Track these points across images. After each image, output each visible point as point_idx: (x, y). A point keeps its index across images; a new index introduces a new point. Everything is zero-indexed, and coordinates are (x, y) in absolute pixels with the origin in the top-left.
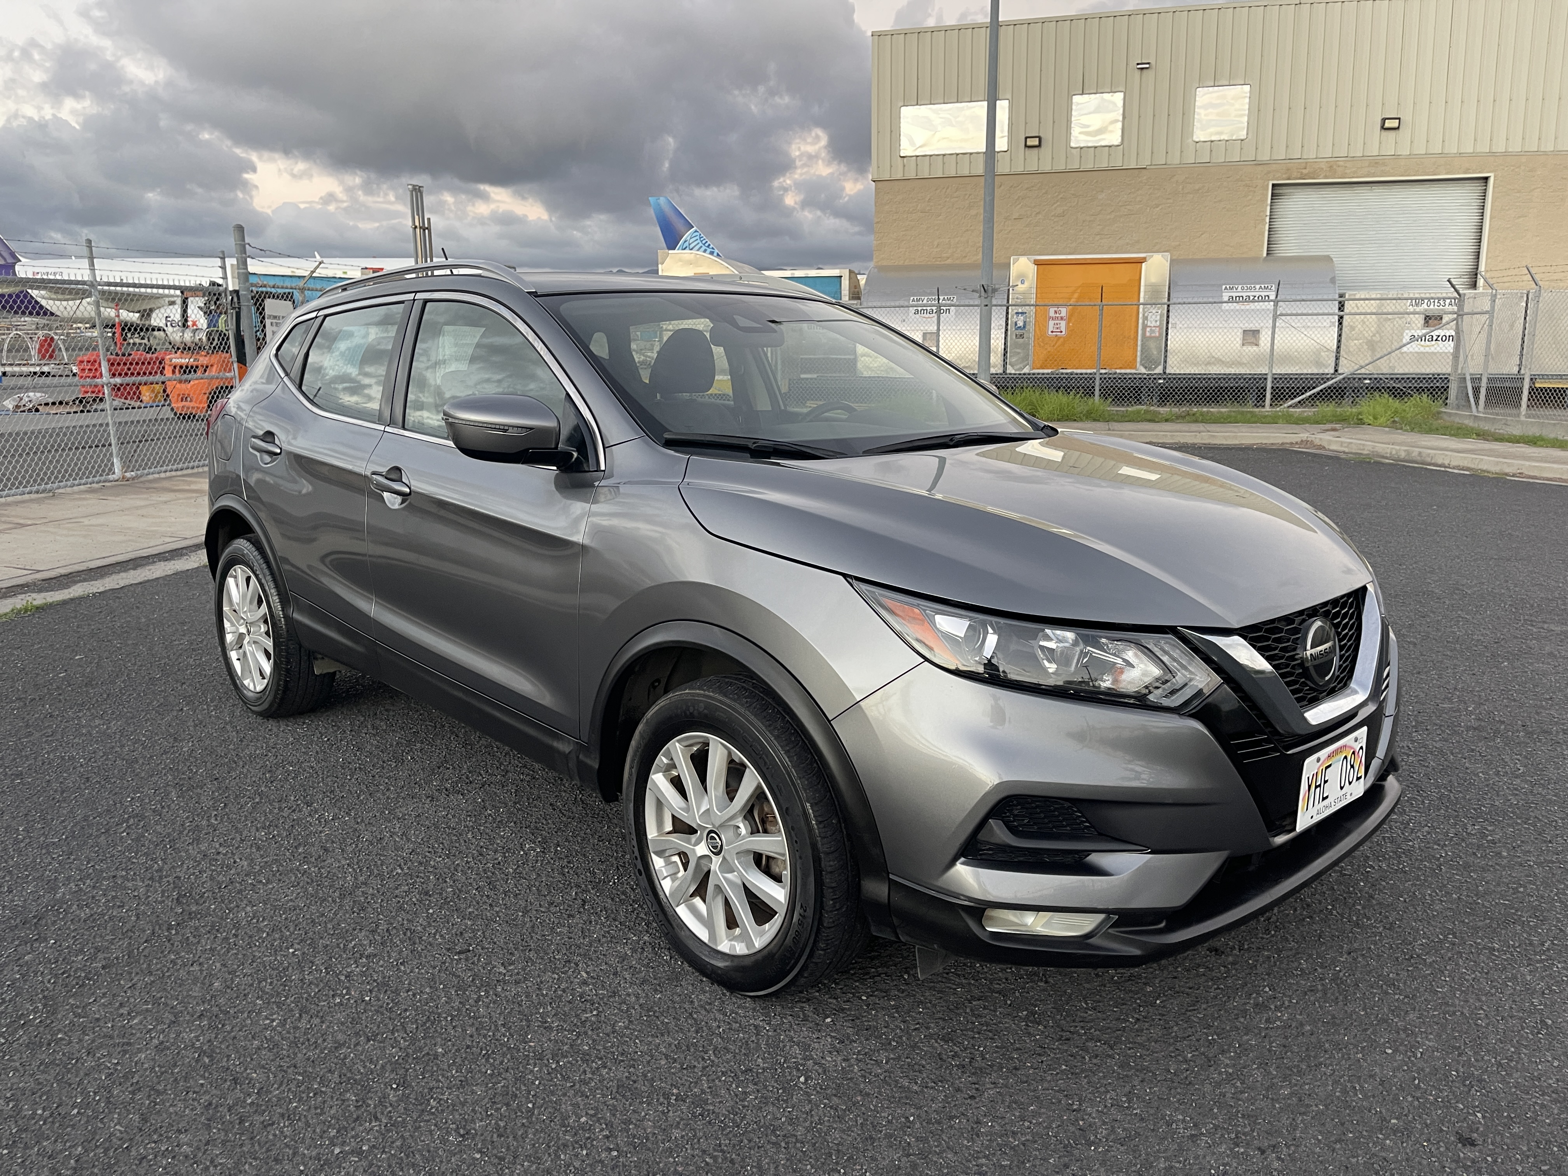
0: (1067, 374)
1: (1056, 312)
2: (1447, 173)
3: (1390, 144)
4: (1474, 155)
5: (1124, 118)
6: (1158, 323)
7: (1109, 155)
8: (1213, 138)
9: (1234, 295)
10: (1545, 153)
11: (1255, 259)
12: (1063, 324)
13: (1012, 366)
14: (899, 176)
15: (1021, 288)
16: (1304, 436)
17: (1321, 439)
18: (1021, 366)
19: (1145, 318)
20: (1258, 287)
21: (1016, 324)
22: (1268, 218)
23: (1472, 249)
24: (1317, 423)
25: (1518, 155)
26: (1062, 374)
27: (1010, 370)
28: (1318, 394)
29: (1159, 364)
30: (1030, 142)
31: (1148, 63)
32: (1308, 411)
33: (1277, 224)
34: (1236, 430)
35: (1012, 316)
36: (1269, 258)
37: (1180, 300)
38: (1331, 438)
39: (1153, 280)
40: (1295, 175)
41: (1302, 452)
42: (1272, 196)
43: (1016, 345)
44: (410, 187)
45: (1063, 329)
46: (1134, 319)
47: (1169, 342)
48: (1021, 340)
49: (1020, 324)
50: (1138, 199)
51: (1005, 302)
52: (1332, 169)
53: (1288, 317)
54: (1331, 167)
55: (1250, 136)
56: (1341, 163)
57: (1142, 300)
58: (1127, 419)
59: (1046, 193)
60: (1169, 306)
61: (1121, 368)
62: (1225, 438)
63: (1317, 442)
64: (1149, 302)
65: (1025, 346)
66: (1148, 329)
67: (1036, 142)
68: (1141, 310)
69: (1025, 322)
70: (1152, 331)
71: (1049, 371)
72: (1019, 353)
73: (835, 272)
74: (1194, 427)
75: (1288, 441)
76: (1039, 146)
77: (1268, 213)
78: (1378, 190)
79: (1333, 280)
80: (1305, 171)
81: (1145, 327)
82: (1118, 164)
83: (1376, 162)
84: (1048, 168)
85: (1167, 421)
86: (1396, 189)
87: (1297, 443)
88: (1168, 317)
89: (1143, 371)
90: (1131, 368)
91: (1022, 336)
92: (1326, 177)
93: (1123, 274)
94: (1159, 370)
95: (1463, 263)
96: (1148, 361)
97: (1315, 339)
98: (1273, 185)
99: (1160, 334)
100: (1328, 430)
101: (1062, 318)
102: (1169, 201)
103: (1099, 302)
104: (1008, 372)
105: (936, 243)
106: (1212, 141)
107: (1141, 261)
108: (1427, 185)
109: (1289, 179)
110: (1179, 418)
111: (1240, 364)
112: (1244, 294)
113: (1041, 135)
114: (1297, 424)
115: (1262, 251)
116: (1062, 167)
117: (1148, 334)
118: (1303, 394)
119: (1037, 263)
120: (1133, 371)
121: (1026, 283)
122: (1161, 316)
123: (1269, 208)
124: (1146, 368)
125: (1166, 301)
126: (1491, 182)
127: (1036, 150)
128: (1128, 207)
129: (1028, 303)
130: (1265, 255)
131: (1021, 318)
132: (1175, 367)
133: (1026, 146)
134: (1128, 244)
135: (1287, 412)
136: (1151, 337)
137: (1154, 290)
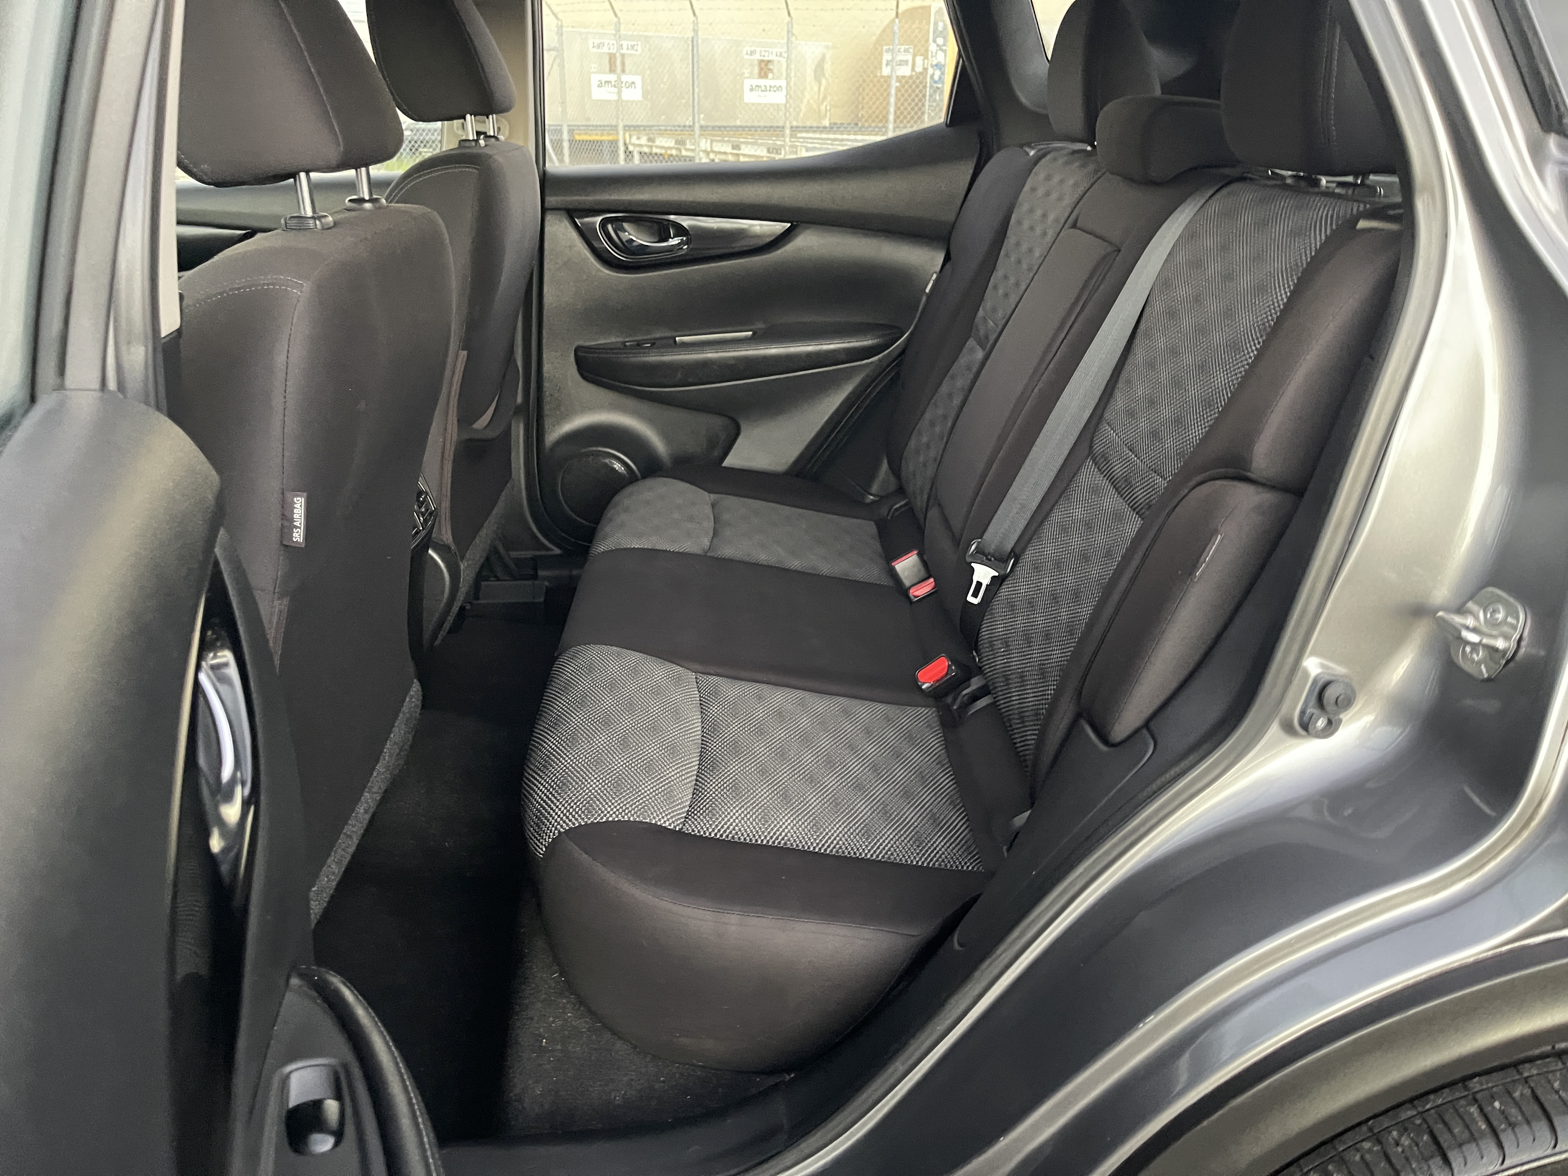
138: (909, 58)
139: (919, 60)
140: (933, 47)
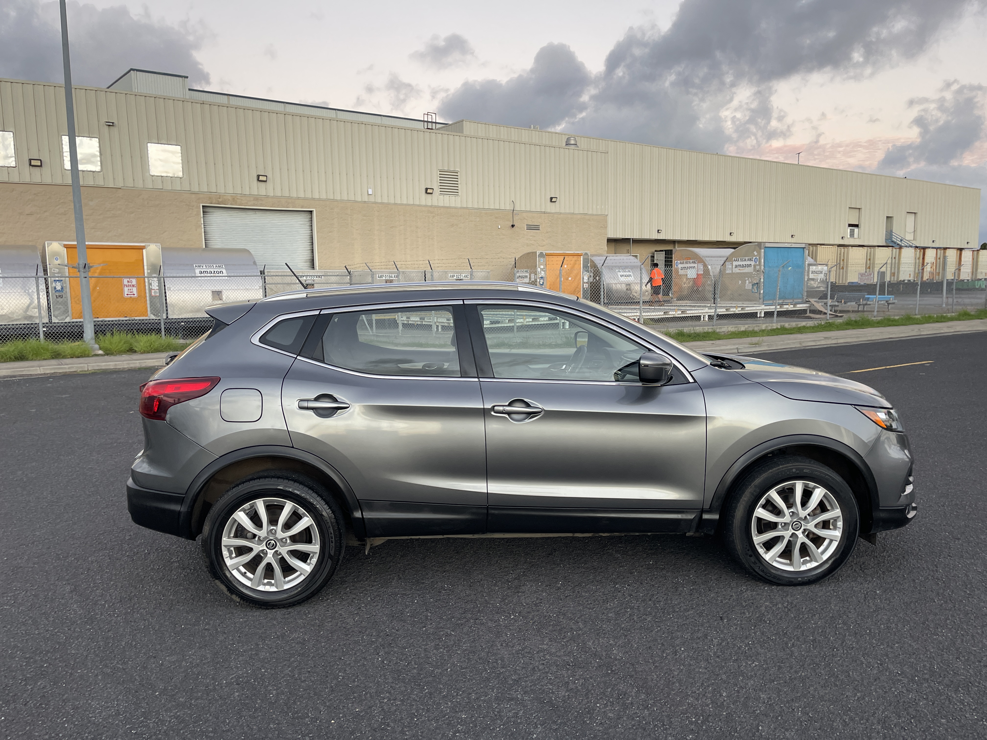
1: (128, 282)
2: (293, 207)
3: (262, 190)
4: (305, 199)
5: (101, 154)
6: (159, 288)
7: (94, 177)
8: (163, 175)
9: (202, 271)
10: (337, 201)
12: (135, 290)
13: (56, 317)
15: (56, 263)
18: (63, 317)
19: (150, 284)
20: (215, 265)
21: (55, 288)
22: (203, 225)
23: (309, 248)
25: (324, 200)
27: (54, 320)
29: (163, 313)
30: (33, 163)
31: (113, 123)
33: (208, 229)
35: (52, 284)
36: (207, 248)
39: (152, 259)
40: (214, 201)
42: (203, 212)
43: (57, 303)
45: (135, 292)
46: (142, 287)
47: (168, 300)
48: (60, 300)
49: (59, 288)
50: (118, 207)
52: (234, 200)
54: (234, 199)
55: (185, 177)
56: (239, 197)
57: (146, 275)
59: (49, 198)
60: (164, 277)
61: (138, 316)
64: (150, 275)
65: (64, 304)
66: (153, 291)
68: (146, 280)
69: (62, 287)
70: (155, 292)
72: (60, 308)
76: (41, 166)
77: (202, 222)
78: (259, 214)
79: (255, 263)
80: (220, 200)
81: (150, 290)
82: (101, 183)
83: (257, 198)
84: (49, 182)
86: (268, 214)
88: (165, 285)
89: (153, 317)
90: (145, 316)
91: (61, 296)
92: (231, 204)
93: (131, 256)
94: (164, 316)
95: (306, 255)
96: (155, 311)
98: (203, 206)
99: (161, 294)
101: (133, 286)
106: (162, 177)
107: (142, 248)
108: (283, 213)
109: (211, 203)
112: (207, 270)
113: (42, 159)
115: (203, 245)
116: (58, 182)
117: (153, 294)
119: (66, 246)
121: (59, 260)
123: (202, 219)
124: (154, 315)
126: (314, 213)
127: (39, 168)
128: (112, 212)
129: (64, 275)
130: (204, 247)
131: (59, 284)
132: (174, 315)
133: (32, 165)
136: (155, 296)
137: (154, 266)
138: (528, 275)
139: (533, 276)
140: (539, 270)
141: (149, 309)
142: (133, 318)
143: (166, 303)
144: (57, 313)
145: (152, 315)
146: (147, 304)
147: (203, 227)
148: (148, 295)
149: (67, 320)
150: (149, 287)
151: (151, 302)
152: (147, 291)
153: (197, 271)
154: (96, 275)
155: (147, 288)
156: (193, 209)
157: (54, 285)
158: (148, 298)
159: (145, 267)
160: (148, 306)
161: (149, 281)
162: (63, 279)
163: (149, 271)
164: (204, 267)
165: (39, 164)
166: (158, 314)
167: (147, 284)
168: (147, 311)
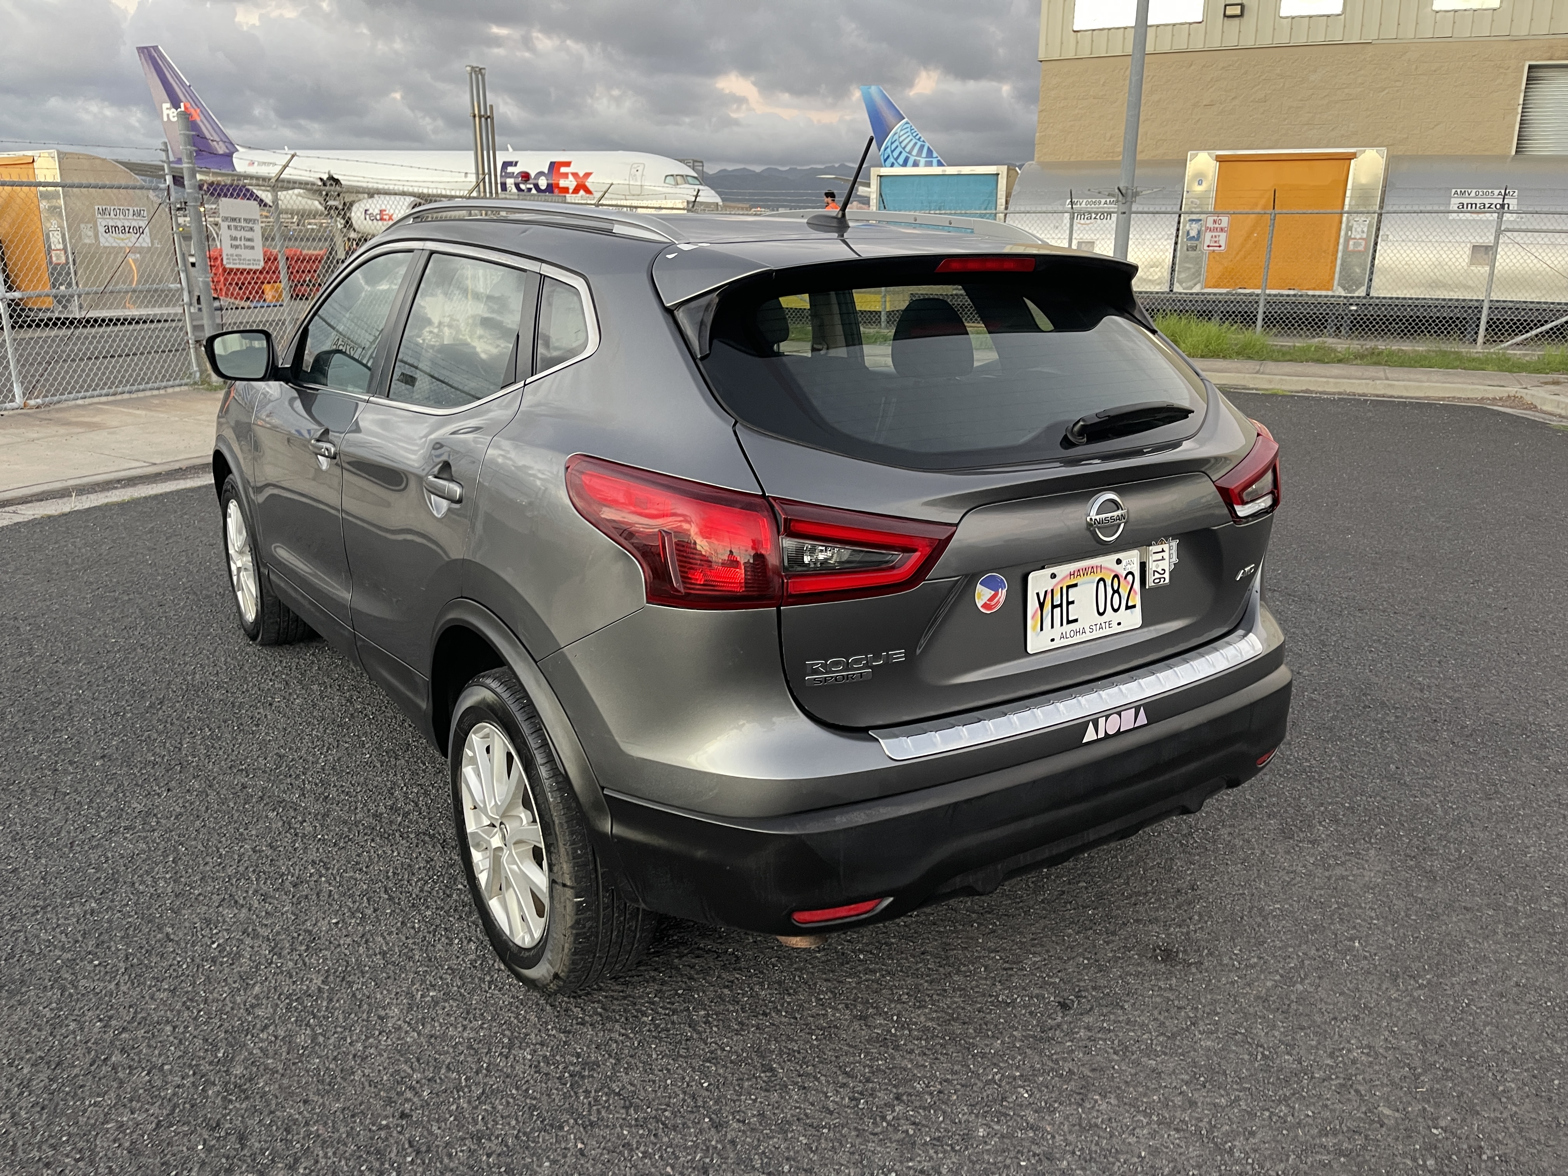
0: (1245, 295)
1: (1215, 222)
6: (1365, 236)
7: (1327, 26)
9: (1465, 201)
11: (1503, 158)
12: (1223, 238)
13: (1180, 283)
14: (1071, 55)
15: (1198, 189)
16: (1512, 390)
17: (1533, 396)
18: (1191, 283)
19: (1349, 228)
20: (1496, 192)
21: (1188, 233)
22: (1521, 107)
24: (1538, 371)
26: (1239, 294)
27: (1177, 288)
28: (1547, 332)
29: (1362, 284)
30: (1230, 11)
32: (1533, 354)
33: (1533, 115)
34: (1425, 378)
35: (1185, 224)
36: (1519, 156)
37: (1395, 208)
38: (1547, 396)
39: (1363, 180)
40: (1558, 54)
41: (1499, 413)
42: (1528, 80)
43: (1186, 259)
44: (469, 69)
45: (1223, 243)
46: (1334, 230)
47: (1376, 262)
48: (1192, 254)
49: (1193, 233)
50: (1359, 80)
51: (1177, 209)
53: (1516, 234)
57: (1346, 208)
58: (1288, 357)
59: (1246, 73)
60: (1380, 215)
61: (1314, 289)
62: (1406, 388)
63: (1528, 399)
64: (1354, 210)
65: (1197, 261)
66: (1351, 243)
67: (1237, 10)
68: (1344, 219)
69: (1199, 232)
70: (1356, 245)
71: (1224, 291)
72: (1189, 268)
73: (991, 169)
74: (1372, 371)
75: (1491, 396)
76: (1242, 15)
77: (1521, 102)
81: (1348, 239)
82: (1337, 37)
84: (1250, 43)
85: (1340, 361)
87: (1501, 399)
88: (1378, 229)
89: (1340, 292)
90: (1328, 289)
91: (1194, 248)
94: (1361, 292)
96: (1348, 281)
97: (1549, 262)
98: (1533, 67)
99: (1367, 247)
100: (1546, 383)
101: (1222, 230)
102: (1398, 84)
103: (1271, 210)
104: (1175, 290)
105: (1108, 135)
107: (1350, 158)
109: (1550, 59)
110: (1360, 358)
111: (1467, 287)
112: (1478, 201)
113: (1245, 2)
114: (1511, 371)
115: (1511, 147)
116: (1267, 42)
117: (1351, 247)
118: (1527, 332)
119: (1220, 159)
120: (1330, 293)
121: (1204, 184)
122: (1370, 226)
123: (1522, 95)
124: (1344, 289)
125: (1377, 208)
127: (1236, 21)
128: (1346, 91)
129: (1205, 210)
130: (1513, 153)
131: (1195, 226)
132: (1382, 289)
133: (1225, 15)
134: (1342, 136)
135: (1504, 354)
136: (1353, 252)
137: (1364, 193)
141: (1337, 276)
142: (1304, 292)
143: (1373, 265)
144: (1183, 275)
145: (1340, 289)
146: (1335, 266)
147: (1520, 110)
148: (1341, 247)
149: (1196, 289)
150: (1346, 234)
151: (1342, 265)
152: (1342, 240)
153: (1455, 203)
154: (1258, 210)
155: (1343, 233)
156: (1505, 74)
157: (1188, 227)
158: (1340, 255)
159: (1348, 193)
160: (1338, 269)
161: (1348, 221)
162: (1203, 217)
163: (1353, 203)
164: (1473, 194)
165: (1238, 12)
166: (1351, 286)
167: (1344, 226)
168: (1333, 278)
